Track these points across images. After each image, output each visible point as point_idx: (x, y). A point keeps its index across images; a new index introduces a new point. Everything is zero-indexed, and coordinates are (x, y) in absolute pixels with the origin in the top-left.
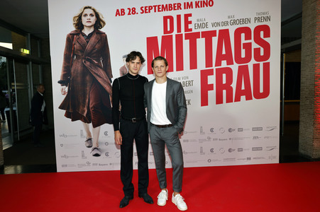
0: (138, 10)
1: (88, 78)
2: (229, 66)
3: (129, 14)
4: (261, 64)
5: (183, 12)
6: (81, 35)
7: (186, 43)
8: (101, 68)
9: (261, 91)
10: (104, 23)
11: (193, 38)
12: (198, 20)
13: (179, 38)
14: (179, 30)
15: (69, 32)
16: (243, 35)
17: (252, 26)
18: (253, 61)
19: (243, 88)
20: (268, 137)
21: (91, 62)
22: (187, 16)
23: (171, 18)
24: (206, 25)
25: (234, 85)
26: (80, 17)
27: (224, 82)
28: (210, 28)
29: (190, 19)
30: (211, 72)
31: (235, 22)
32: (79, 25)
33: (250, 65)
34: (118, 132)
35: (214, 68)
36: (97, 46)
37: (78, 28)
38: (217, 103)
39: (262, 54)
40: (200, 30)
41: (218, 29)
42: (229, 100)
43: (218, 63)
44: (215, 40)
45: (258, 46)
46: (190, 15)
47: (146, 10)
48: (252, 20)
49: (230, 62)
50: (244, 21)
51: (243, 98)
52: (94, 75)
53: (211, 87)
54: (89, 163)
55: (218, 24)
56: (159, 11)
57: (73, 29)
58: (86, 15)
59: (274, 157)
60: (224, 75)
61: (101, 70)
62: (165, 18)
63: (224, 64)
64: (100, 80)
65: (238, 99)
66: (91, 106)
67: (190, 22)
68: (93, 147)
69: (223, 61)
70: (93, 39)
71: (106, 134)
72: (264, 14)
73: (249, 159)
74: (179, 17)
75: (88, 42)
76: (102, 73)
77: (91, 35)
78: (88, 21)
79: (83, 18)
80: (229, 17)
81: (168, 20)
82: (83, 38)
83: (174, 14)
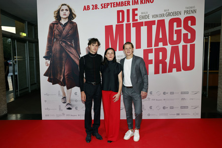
0: (99, 6)
1: (64, 54)
3: (93, 9)
4: (189, 45)
5: (131, 7)
6: (59, 24)
7: (133, 30)
8: (72, 47)
9: (188, 65)
10: (75, 16)
11: (138, 26)
12: (142, 13)
13: (128, 26)
14: (128, 20)
15: (51, 22)
16: (175, 24)
17: (182, 17)
18: (182, 43)
19: (175, 63)
20: (192, 99)
21: (66, 43)
22: (134, 10)
23: (123, 12)
24: (148, 17)
25: (168, 61)
26: (58, 12)
27: (161, 58)
28: (151, 19)
29: (136, 12)
30: (151, 51)
31: (169, 14)
32: (58, 17)
33: (180, 46)
34: (83, 92)
35: (153, 48)
36: (70, 32)
37: (57, 19)
38: (155, 74)
39: (189, 37)
40: (144, 20)
41: (156, 19)
42: (164, 71)
43: (156, 44)
44: (154, 28)
45: (186, 32)
46: (137, 9)
47: (105, 6)
48: (183, 13)
49: (165, 44)
50: (176, 13)
51: (174, 70)
52: (68, 53)
53: (151, 62)
54: (64, 114)
55: (157, 16)
56: (114, 7)
57: (53, 20)
58: (63, 10)
59: (197, 114)
60: (161, 53)
61: (73, 49)
62: (118, 12)
63: (161, 45)
64: (72, 56)
65: (170, 71)
66: (65, 74)
67: (137, 15)
68: (67, 103)
70: (67, 27)
71: (76, 94)
72: (191, 8)
74: (128, 11)
75: (64, 29)
76: (73, 51)
77: (66, 24)
78: (64, 14)
79: (61, 12)
80: (165, 11)
81: (121, 13)
82: (60, 26)
83: (125, 8)
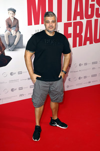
2: (81, 20)
4: (99, 19)
9: (98, 38)
18: (95, 17)
25: (83, 34)
27: (78, 32)
30: (70, 25)
33: (93, 20)
35: (72, 21)
38: (73, 47)
42: (80, 45)
43: (75, 19)
45: (98, 7)
49: (82, 18)
51: (88, 42)
53: (70, 36)
60: (78, 27)
63: (78, 18)
65: (85, 44)
73: (90, 82)
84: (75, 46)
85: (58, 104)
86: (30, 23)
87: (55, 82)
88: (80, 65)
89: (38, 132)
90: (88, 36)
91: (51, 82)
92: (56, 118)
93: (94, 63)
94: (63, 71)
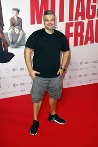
2: (82, 21)
69: (79, 17)
73: (90, 80)
84: (76, 44)
85: (56, 101)
86: (32, 23)
87: (53, 79)
88: (81, 63)
89: (35, 126)
90: (89, 36)
91: (49, 79)
92: (54, 113)
93: (94, 62)
94: (61, 68)
